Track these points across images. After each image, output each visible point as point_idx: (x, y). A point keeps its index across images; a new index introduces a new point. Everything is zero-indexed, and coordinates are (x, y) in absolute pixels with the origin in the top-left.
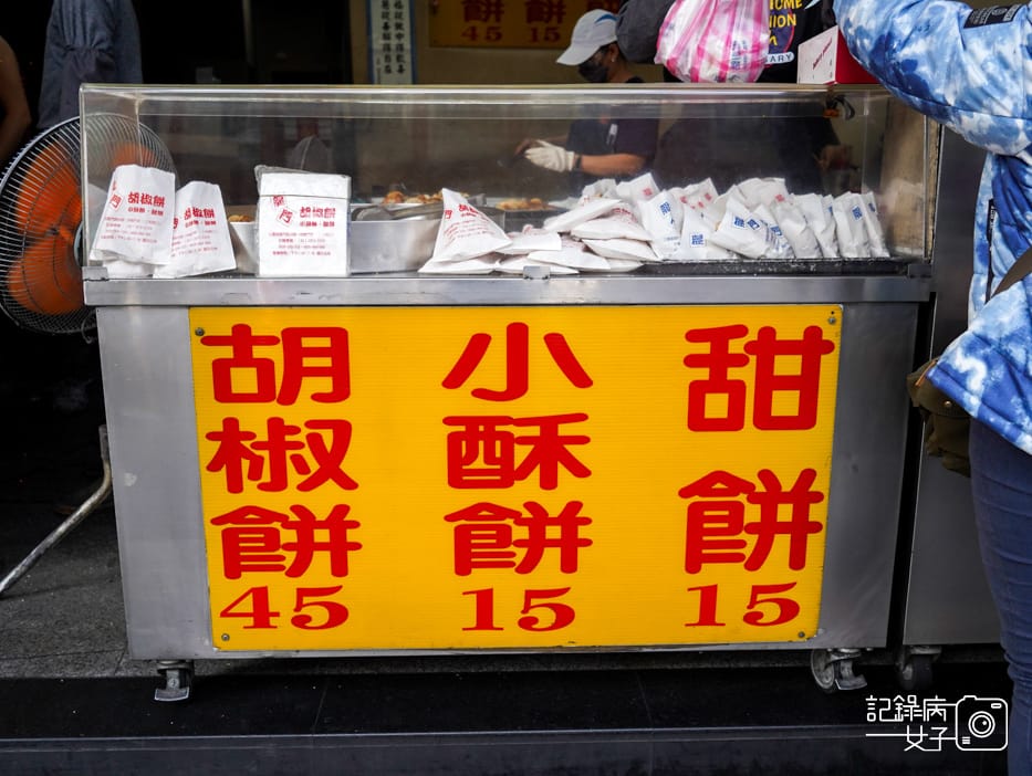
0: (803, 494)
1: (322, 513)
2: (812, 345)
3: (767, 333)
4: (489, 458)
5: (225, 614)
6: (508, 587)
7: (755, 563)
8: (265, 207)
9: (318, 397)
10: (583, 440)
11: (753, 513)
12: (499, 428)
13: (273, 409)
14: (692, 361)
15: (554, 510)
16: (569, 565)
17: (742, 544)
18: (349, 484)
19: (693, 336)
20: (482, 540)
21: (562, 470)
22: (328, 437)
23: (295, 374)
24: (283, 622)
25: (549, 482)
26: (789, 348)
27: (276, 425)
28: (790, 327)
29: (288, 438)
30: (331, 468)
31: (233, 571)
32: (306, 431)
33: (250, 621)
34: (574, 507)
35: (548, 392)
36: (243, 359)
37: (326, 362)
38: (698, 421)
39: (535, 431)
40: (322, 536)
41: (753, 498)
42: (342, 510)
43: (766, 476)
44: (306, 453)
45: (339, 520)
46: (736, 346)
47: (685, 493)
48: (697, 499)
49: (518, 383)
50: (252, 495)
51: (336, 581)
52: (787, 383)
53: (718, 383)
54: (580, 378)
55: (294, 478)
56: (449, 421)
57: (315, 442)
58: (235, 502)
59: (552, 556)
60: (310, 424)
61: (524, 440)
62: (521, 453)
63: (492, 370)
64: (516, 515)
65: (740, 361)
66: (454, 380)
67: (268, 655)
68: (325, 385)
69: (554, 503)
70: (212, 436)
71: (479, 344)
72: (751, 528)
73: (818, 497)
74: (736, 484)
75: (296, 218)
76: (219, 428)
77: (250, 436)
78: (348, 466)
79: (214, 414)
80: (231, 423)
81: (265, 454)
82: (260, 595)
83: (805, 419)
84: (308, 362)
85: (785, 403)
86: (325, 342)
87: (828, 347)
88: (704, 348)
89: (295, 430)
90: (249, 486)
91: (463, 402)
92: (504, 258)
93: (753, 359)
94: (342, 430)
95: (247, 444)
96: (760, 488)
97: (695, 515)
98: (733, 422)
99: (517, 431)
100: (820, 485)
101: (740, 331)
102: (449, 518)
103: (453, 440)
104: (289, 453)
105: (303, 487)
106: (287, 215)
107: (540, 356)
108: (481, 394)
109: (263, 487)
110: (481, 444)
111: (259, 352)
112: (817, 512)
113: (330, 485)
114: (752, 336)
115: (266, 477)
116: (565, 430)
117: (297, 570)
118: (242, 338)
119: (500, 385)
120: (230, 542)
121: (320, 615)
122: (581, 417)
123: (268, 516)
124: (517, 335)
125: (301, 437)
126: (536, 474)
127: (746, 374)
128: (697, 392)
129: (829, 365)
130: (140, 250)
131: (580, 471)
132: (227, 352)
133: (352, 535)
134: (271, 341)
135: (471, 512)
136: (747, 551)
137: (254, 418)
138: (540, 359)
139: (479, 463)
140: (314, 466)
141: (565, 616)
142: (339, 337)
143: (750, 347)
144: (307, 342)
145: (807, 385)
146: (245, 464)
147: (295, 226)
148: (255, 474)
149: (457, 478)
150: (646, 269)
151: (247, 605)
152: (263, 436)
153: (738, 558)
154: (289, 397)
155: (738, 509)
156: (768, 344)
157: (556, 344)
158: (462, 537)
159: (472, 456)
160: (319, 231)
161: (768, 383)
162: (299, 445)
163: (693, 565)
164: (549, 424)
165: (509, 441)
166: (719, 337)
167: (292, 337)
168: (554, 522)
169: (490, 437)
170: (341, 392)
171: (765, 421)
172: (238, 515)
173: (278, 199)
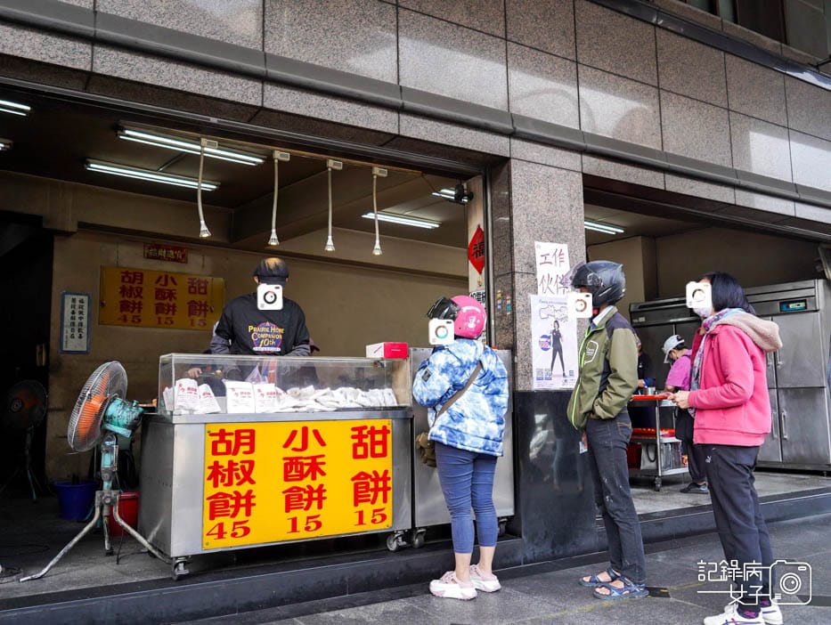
0: (385, 479)
1: (243, 493)
2: (384, 431)
3: (373, 428)
4: (296, 471)
5: (208, 534)
6: (301, 515)
7: (373, 502)
8: (229, 392)
9: (245, 453)
10: (323, 463)
11: (372, 485)
12: (300, 461)
13: (230, 457)
14: (353, 437)
15: (315, 487)
16: (320, 506)
17: (369, 496)
18: (252, 482)
19: (354, 429)
20: (294, 499)
21: (318, 475)
22: (247, 466)
23: (238, 444)
24: (227, 536)
25: (314, 478)
26: (379, 432)
27: (231, 463)
28: (379, 427)
29: (235, 467)
30: (247, 477)
31: (212, 517)
32: (240, 464)
33: (216, 536)
34: (321, 486)
35: (314, 448)
36: (222, 440)
37: (248, 441)
38: (356, 456)
39: (309, 461)
40: (243, 501)
41: (372, 480)
42: (250, 492)
43: (375, 473)
44: (240, 472)
45: (249, 495)
46: (365, 432)
47: (353, 479)
48: (356, 481)
49: (305, 446)
50: (221, 488)
51: (246, 518)
52: (379, 443)
53: (360, 444)
54: (322, 443)
55: (235, 481)
56: (285, 459)
57: (243, 468)
58: (215, 491)
59: (315, 503)
60: (242, 462)
61: (307, 464)
62: (306, 468)
63: (297, 442)
64: (304, 490)
65: (366, 437)
66: (286, 445)
67: (220, 550)
68: (247, 448)
69: (315, 485)
70: (209, 468)
71: (294, 433)
72: (372, 490)
73: (389, 479)
74: (367, 476)
75: (240, 395)
76: (212, 465)
77: (222, 467)
78: (253, 476)
79: (211, 460)
80: (216, 463)
81: (226, 473)
82: (221, 526)
83: (384, 454)
84: (243, 441)
85: (379, 449)
86: (248, 434)
87: (389, 432)
88: (356, 433)
89: (237, 464)
90: (220, 484)
91: (289, 453)
92: (299, 407)
93: (369, 436)
94: (252, 463)
95: (221, 470)
96: (374, 477)
97: (356, 486)
98: (365, 456)
99: (305, 461)
100: (390, 475)
101: (365, 427)
102: (284, 492)
103: (286, 465)
104: (234, 472)
105: (239, 484)
106: (237, 394)
107: (311, 436)
108: (294, 449)
109: (225, 485)
110: (294, 467)
111: (227, 438)
112: (390, 484)
113: (247, 483)
114: (369, 429)
115: (226, 481)
116: (319, 460)
117: (234, 515)
118: (222, 433)
119: (300, 446)
120: (212, 506)
121: (240, 532)
122: (323, 456)
123: (226, 495)
124: (305, 430)
125: (238, 467)
126: (310, 476)
127: (367, 441)
128: (355, 446)
129: (389, 437)
130: (191, 406)
131: (323, 474)
132: (217, 438)
133: (253, 501)
134: (230, 434)
135: (290, 490)
136: (371, 498)
137: (224, 461)
138: (311, 438)
139: (293, 473)
140: (242, 476)
141: (319, 525)
142: (252, 432)
143: (368, 432)
144: (243, 434)
145: (384, 443)
146: (220, 477)
147: (239, 398)
148: (223, 480)
149: (286, 479)
150: (338, 410)
151: (216, 530)
152: (226, 467)
153: (368, 500)
154: (235, 453)
155: (368, 484)
156: (373, 432)
157: (316, 433)
158: (288, 498)
159: (291, 471)
160: (246, 399)
161: (374, 443)
162: (237, 469)
163: (356, 504)
164: (314, 458)
165: (302, 464)
166: (360, 429)
167: (238, 433)
168: (315, 491)
169: (297, 464)
170: (252, 451)
171: (374, 455)
172: (215, 496)
173: (233, 389)
